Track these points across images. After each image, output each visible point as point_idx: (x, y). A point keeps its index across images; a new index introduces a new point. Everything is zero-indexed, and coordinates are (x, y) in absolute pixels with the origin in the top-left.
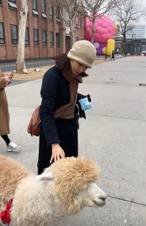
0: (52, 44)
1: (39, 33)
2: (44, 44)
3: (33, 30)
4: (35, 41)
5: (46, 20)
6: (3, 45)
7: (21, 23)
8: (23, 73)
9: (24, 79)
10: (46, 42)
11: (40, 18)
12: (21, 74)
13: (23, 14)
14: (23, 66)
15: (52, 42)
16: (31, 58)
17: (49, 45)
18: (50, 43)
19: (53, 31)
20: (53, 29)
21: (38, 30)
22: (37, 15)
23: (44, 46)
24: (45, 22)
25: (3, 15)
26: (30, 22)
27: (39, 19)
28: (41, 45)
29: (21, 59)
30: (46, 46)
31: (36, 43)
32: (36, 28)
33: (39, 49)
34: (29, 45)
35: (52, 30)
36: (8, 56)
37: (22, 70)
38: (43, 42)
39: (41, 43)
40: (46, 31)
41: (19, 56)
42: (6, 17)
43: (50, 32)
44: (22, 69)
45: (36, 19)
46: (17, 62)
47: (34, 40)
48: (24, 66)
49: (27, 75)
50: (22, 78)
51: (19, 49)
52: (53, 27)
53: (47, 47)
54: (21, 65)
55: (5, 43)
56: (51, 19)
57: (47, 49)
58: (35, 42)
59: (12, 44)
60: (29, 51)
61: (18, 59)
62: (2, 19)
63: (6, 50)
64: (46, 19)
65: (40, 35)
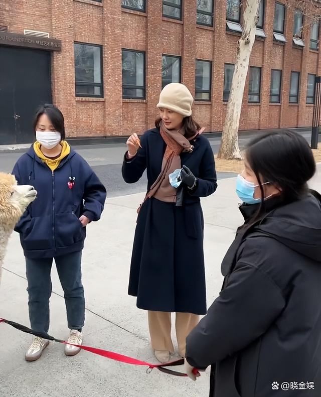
0: (311, 100)
1: (284, 78)
2: (293, 99)
3: (270, 73)
4: (272, 95)
5: (302, 50)
6: (207, 103)
7: (240, 61)
8: (233, 158)
9: (231, 170)
10: (297, 96)
11: (288, 47)
12: (228, 160)
13: (245, 44)
14: (233, 144)
15: (312, 95)
16: (261, 128)
17: (303, 101)
18: (305, 99)
19: (315, 74)
20: (317, 67)
21: (281, 71)
22: (282, 42)
23: (291, 104)
24: (300, 55)
25: (214, 46)
26: (266, 57)
27: (286, 49)
28: (285, 103)
29: (230, 132)
30: (296, 104)
31: (275, 99)
32: (278, 67)
33: (280, 109)
34: (259, 102)
35: (315, 69)
36: (214, 125)
37: (231, 153)
38: (290, 96)
39: (285, 99)
40: (299, 74)
41: (229, 125)
42: (218, 51)
43: (308, 74)
44: (232, 150)
45: (279, 50)
46: (222, 137)
47: (271, 92)
48: (237, 145)
49: (239, 162)
50: (227, 169)
51: (229, 111)
52: (315, 64)
53: (298, 106)
54: (230, 144)
55: (210, 100)
56: (312, 47)
57: (298, 111)
58: (273, 97)
59: (224, 101)
60: (258, 114)
61: (225, 132)
62: (211, 55)
63: (211, 112)
64: (302, 48)
65: (285, 82)
